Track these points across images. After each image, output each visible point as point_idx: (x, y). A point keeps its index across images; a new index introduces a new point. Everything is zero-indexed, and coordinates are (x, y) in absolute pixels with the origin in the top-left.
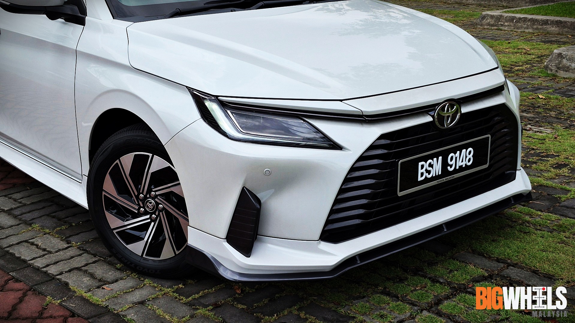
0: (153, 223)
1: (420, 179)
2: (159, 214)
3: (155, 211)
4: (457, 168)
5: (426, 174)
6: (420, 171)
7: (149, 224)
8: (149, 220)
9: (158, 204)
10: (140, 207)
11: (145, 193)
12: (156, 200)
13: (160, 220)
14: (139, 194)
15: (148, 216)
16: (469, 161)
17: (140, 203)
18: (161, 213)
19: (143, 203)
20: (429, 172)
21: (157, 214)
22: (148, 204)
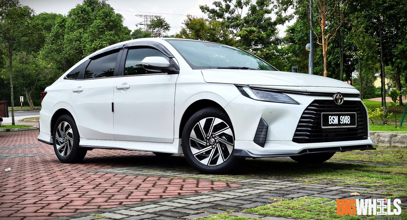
0: (213, 149)
1: (330, 123)
2: (216, 144)
3: (214, 144)
4: (344, 123)
5: (332, 122)
6: (330, 120)
7: (211, 150)
8: (211, 148)
9: (216, 140)
10: (207, 143)
11: (210, 136)
12: (215, 138)
13: (217, 147)
14: (207, 137)
15: (211, 146)
16: (349, 122)
17: (207, 141)
18: (217, 144)
19: (209, 141)
20: (333, 121)
21: (215, 145)
22: (211, 141)
